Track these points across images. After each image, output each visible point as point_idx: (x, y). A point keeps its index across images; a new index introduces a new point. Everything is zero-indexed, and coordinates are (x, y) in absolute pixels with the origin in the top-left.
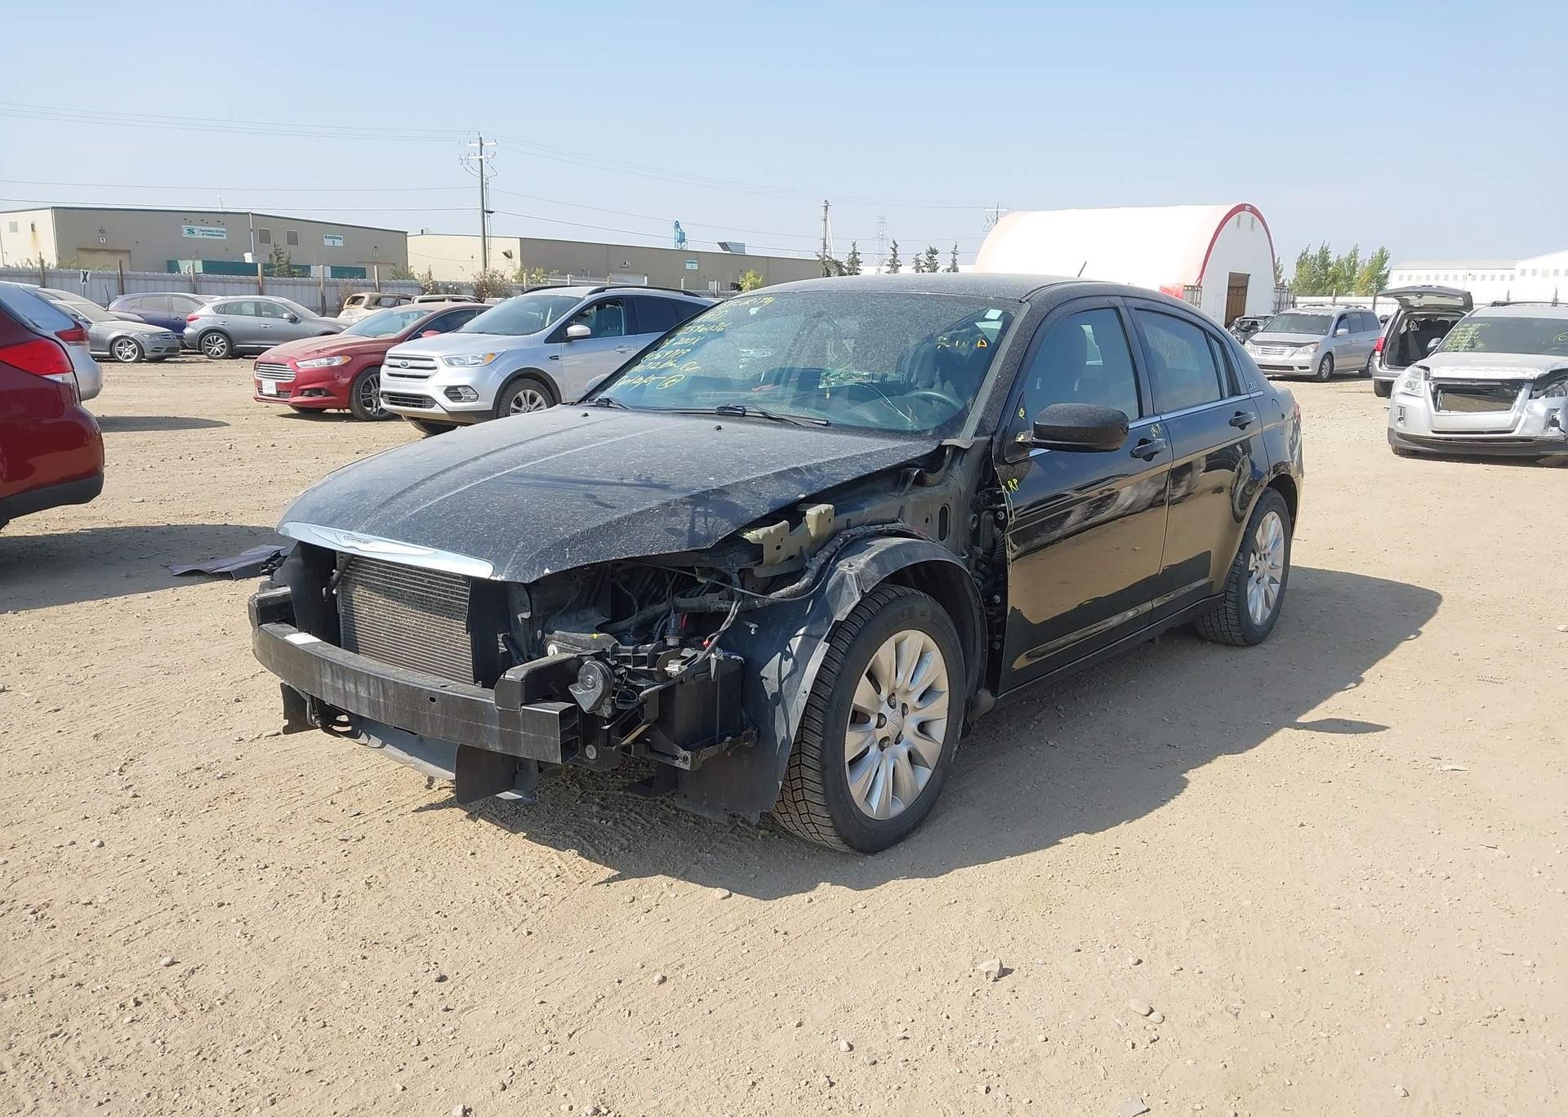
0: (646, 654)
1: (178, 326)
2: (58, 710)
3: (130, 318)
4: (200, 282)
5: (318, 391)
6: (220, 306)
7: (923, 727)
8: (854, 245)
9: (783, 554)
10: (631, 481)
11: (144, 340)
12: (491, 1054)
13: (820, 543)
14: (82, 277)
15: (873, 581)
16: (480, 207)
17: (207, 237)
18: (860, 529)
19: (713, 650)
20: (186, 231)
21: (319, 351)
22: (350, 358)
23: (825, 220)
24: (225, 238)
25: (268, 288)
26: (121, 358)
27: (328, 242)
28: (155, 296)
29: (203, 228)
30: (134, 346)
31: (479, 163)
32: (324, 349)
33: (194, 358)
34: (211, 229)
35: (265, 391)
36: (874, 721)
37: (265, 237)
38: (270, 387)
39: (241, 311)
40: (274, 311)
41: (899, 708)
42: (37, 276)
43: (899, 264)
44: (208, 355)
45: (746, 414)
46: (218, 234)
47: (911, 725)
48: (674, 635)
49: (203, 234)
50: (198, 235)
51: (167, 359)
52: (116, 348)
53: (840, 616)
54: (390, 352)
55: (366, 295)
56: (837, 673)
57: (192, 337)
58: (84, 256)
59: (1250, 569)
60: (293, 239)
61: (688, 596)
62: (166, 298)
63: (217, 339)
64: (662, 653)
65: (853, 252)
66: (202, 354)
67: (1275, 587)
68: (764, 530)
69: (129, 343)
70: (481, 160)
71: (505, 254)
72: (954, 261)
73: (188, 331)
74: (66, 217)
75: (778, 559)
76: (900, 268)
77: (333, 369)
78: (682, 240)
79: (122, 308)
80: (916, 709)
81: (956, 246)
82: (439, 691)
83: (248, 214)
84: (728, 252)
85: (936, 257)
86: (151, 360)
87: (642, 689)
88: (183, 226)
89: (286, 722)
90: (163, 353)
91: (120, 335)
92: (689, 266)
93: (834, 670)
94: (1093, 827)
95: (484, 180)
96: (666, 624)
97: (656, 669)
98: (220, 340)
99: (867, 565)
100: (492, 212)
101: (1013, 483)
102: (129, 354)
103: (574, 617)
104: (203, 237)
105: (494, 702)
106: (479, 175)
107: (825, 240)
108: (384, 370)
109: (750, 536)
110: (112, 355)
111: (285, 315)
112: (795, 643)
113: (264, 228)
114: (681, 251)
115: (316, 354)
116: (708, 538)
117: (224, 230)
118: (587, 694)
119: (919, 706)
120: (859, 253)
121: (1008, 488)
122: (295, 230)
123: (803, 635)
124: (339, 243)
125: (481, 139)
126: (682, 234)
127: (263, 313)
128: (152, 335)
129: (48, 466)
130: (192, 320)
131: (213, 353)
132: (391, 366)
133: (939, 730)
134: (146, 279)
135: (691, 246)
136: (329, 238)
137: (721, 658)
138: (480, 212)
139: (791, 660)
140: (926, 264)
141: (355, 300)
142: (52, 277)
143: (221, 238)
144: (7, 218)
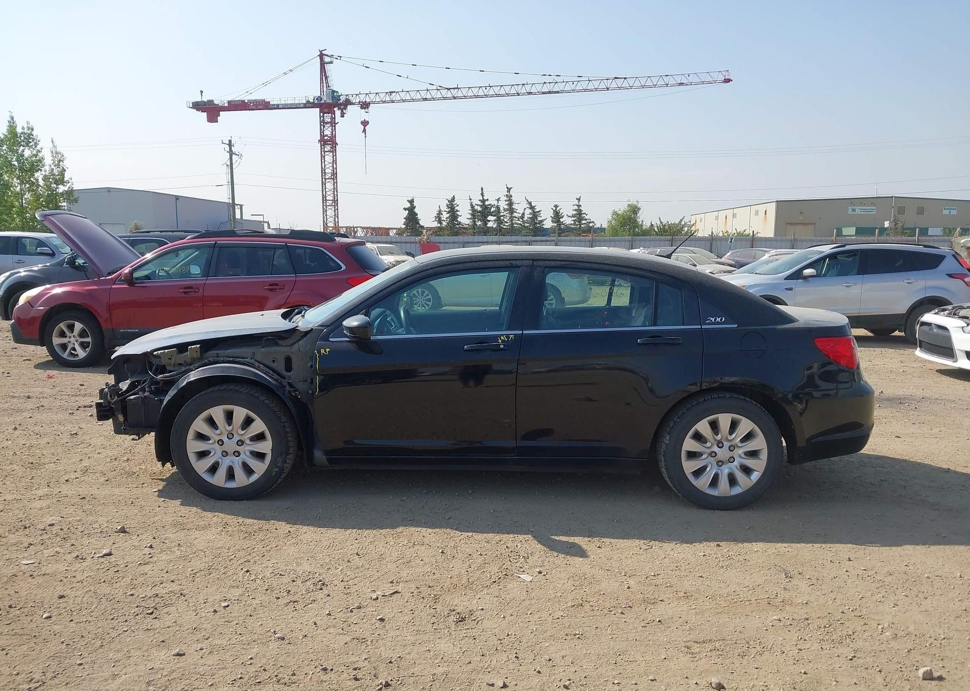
9: (173, 362)
17: (864, 213)
20: (850, 210)
27: (946, 212)
29: (861, 208)
34: (866, 208)
36: (212, 441)
37: (901, 210)
41: (234, 440)
46: (872, 210)
49: (861, 212)
50: (858, 211)
58: (789, 227)
60: (921, 211)
67: (755, 476)
74: (783, 207)
80: (247, 444)
83: (892, 197)
88: (849, 207)
101: (326, 350)
104: (861, 213)
113: (902, 205)
117: (875, 208)
121: (319, 352)
122: (923, 205)
124: (954, 212)
136: (947, 209)
142: (716, 241)
143: (873, 213)
144: (754, 208)
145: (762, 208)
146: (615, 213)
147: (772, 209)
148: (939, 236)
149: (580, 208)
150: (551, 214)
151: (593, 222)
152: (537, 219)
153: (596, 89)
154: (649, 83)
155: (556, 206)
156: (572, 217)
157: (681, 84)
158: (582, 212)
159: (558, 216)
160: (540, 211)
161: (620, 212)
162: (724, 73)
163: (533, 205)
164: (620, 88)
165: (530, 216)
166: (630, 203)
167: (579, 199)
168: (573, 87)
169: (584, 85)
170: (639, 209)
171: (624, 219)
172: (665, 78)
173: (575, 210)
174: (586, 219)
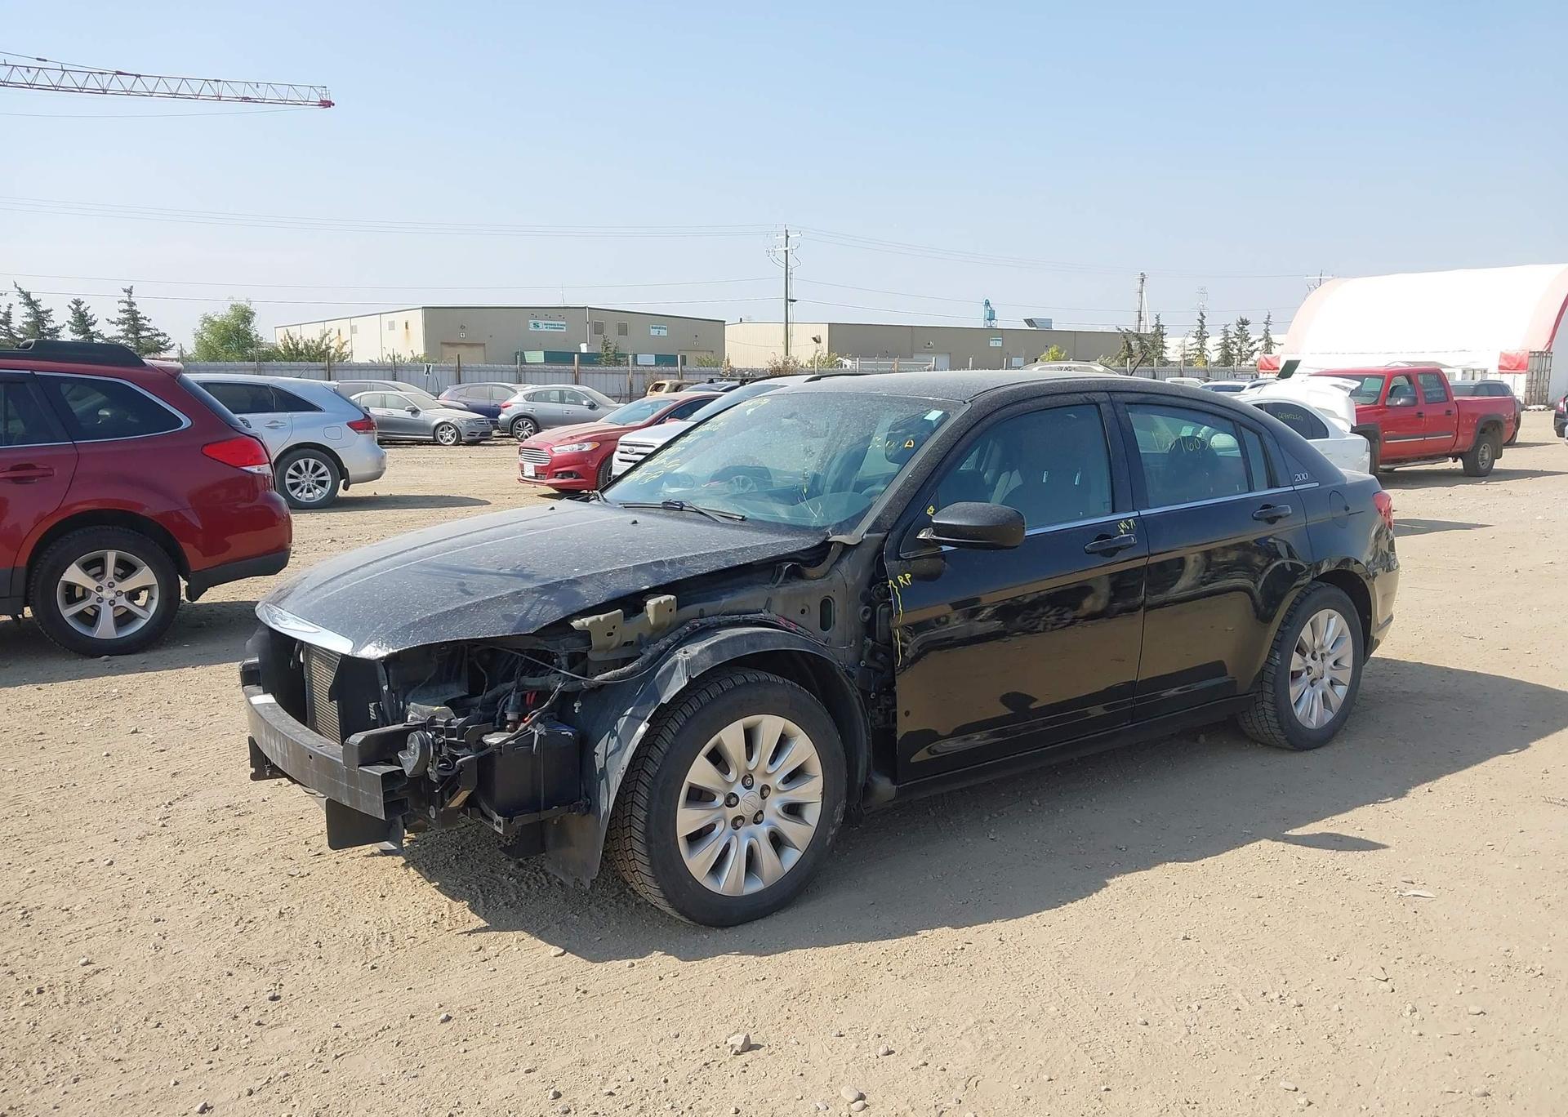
0: (455, 727)
1: (492, 413)
2: (164, 750)
3: (454, 405)
4: (525, 372)
5: (569, 474)
6: (530, 394)
7: (794, 810)
8: (1157, 317)
9: (615, 640)
10: (507, 571)
11: (462, 425)
12: (265, 1064)
13: (660, 631)
14: (426, 369)
15: (703, 667)
16: (784, 295)
17: (550, 330)
18: (715, 619)
19: (533, 724)
20: (532, 325)
21: (572, 438)
22: (598, 444)
23: (1141, 293)
24: (565, 330)
25: (582, 377)
26: (442, 441)
27: (654, 332)
28: (478, 386)
29: (546, 322)
30: (453, 431)
31: (785, 254)
32: (576, 436)
33: (505, 441)
34: (553, 322)
35: (526, 474)
36: (720, 800)
37: (599, 329)
38: (530, 470)
39: (550, 399)
40: (576, 399)
41: (756, 789)
42: (389, 370)
43: (1206, 335)
44: (518, 438)
45: (684, 509)
46: (561, 327)
47: (774, 804)
48: (513, 711)
49: (546, 328)
50: (542, 328)
51: (482, 442)
52: (439, 433)
53: (665, 699)
54: (622, 439)
55: (667, 383)
56: (665, 753)
57: (505, 422)
58: (447, 349)
59: (1293, 668)
60: (623, 330)
61: (539, 675)
62: (488, 388)
63: (527, 424)
64: (471, 727)
65: (1157, 325)
66: (514, 437)
67: (1341, 691)
68: (594, 618)
69: (450, 429)
70: (786, 251)
71: (814, 339)
72: (1267, 331)
73: (502, 417)
74: (433, 315)
75: (611, 644)
76: (1207, 339)
77: (582, 454)
78: (991, 319)
79: (451, 397)
80: (778, 791)
81: (1269, 317)
82: (314, 750)
83: (585, 308)
84: (1035, 328)
85: (1246, 327)
86: (469, 443)
87: (458, 758)
88: (530, 321)
89: (253, 770)
90: (477, 437)
91: (442, 421)
92: (992, 344)
93: (662, 749)
94: (957, 921)
95: (789, 270)
96: (508, 701)
97: (463, 741)
98: (529, 425)
99: (701, 652)
100: (795, 301)
101: (904, 577)
102: (449, 438)
103: (434, 690)
104: (546, 330)
105: (341, 761)
106: (784, 266)
107: (1140, 312)
108: (617, 455)
109: (576, 624)
110: (435, 439)
111: (585, 402)
112: (622, 722)
113: (598, 320)
114: (991, 329)
115: (569, 440)
116: (534, 624)
117: (564, 323)
118: (409, 760)
119: (782, 787)
120: (1163, 326)
121: (897, 582)
122: (625, 322)
123: (630, 715)
124: (664, 333)
125: (787, 231)
126: (992, 312)
127: (567, 400)
128: (469, 421)
129: (243, 544)
130: (506, 407)
131: (522, 437)
132: (622, 452)
133: (813, 814)
134: (479, 370)
135: (1000, 324)
136: (655, 328)
137: (542, 732)
138: (784, 300)
139: (616, 738)
140: (1235, 334)
141: (658, 388)
142: (402, 370)
143: (562, 330)
144: (386, 318)
145: (399, 320)
146: (207, 320)
147: (417, 320)
148: (651, 366)
149: (134, 308)
150: (69, 316)
151: (164, 335)
152: (44, 326)
153: (81, 90)
154: (184, 90)
155: (78, 303)
156: (120, 323)
157: (246, 99)
158: (139, 316)
159: (85, 321)
160: (51, 310)
161: (216, 319)
162: (319, 90)
163: (33, 298)
164: (129, 93)
165: (29, 320)
166: (235, 303)
167: (130, 292)
168: (29, 78)
169: (55, 78)
170: (253, 314)
171: (226, 329)
172: (214, 85)
173: (124, 311)
174: (150, 329)
